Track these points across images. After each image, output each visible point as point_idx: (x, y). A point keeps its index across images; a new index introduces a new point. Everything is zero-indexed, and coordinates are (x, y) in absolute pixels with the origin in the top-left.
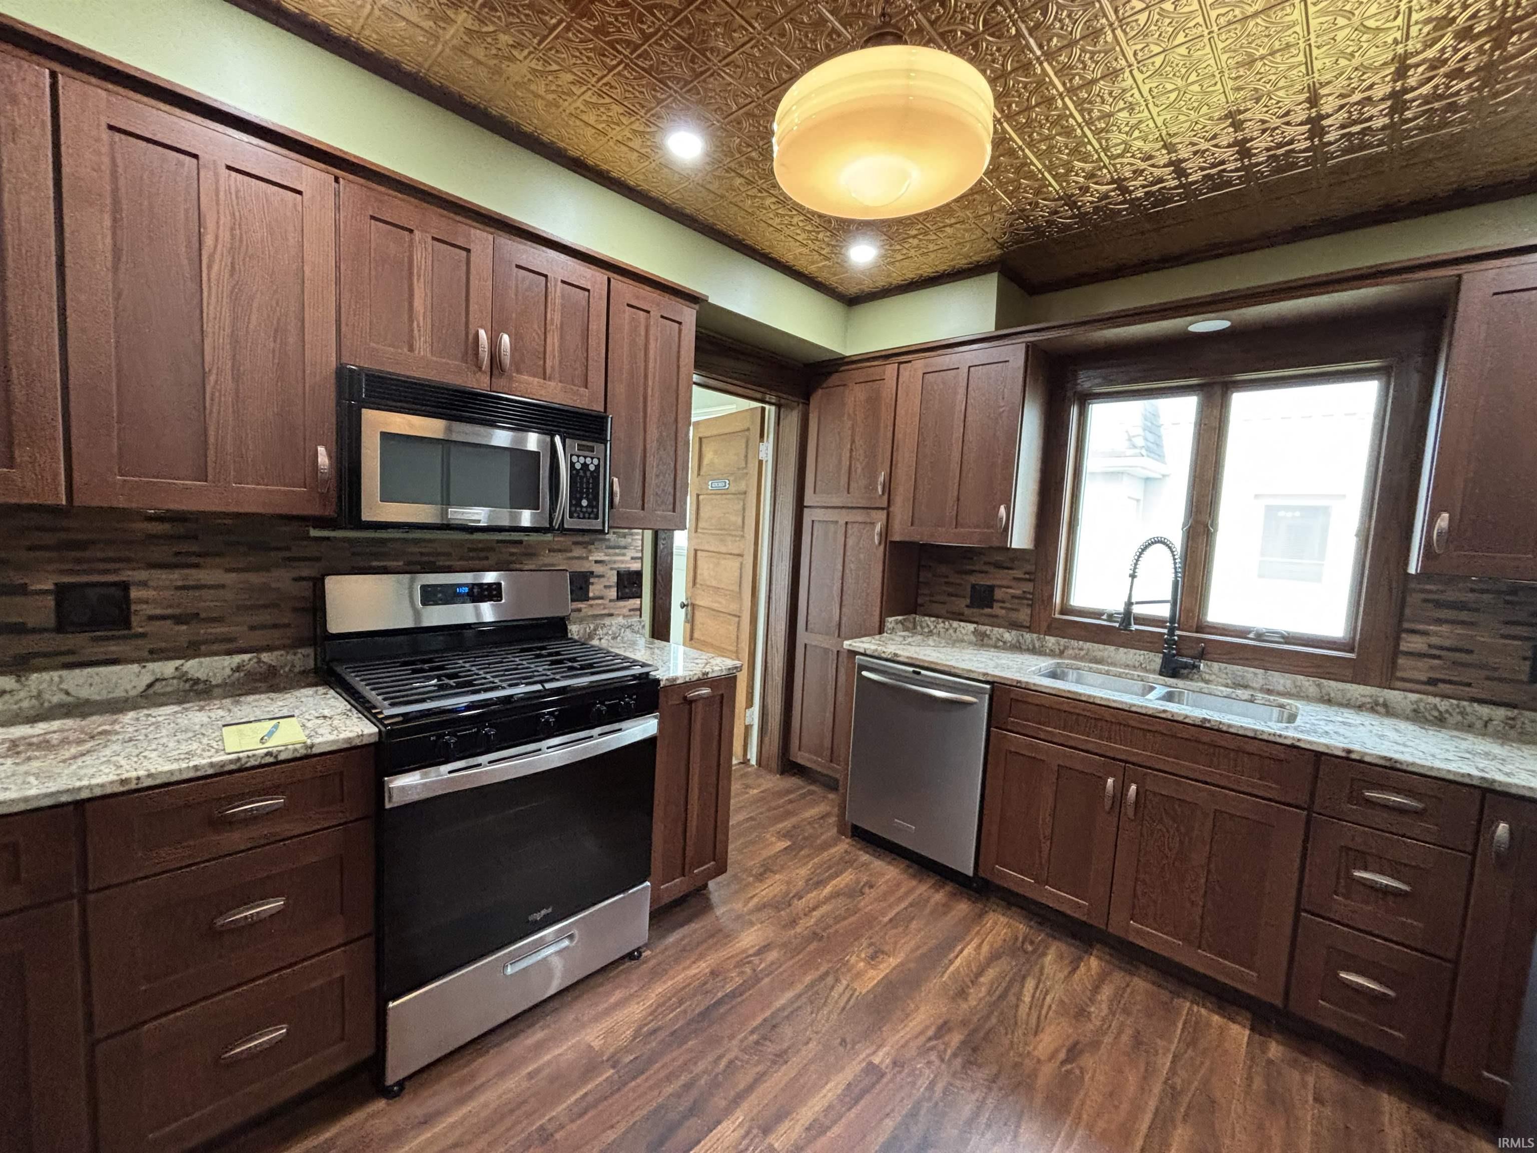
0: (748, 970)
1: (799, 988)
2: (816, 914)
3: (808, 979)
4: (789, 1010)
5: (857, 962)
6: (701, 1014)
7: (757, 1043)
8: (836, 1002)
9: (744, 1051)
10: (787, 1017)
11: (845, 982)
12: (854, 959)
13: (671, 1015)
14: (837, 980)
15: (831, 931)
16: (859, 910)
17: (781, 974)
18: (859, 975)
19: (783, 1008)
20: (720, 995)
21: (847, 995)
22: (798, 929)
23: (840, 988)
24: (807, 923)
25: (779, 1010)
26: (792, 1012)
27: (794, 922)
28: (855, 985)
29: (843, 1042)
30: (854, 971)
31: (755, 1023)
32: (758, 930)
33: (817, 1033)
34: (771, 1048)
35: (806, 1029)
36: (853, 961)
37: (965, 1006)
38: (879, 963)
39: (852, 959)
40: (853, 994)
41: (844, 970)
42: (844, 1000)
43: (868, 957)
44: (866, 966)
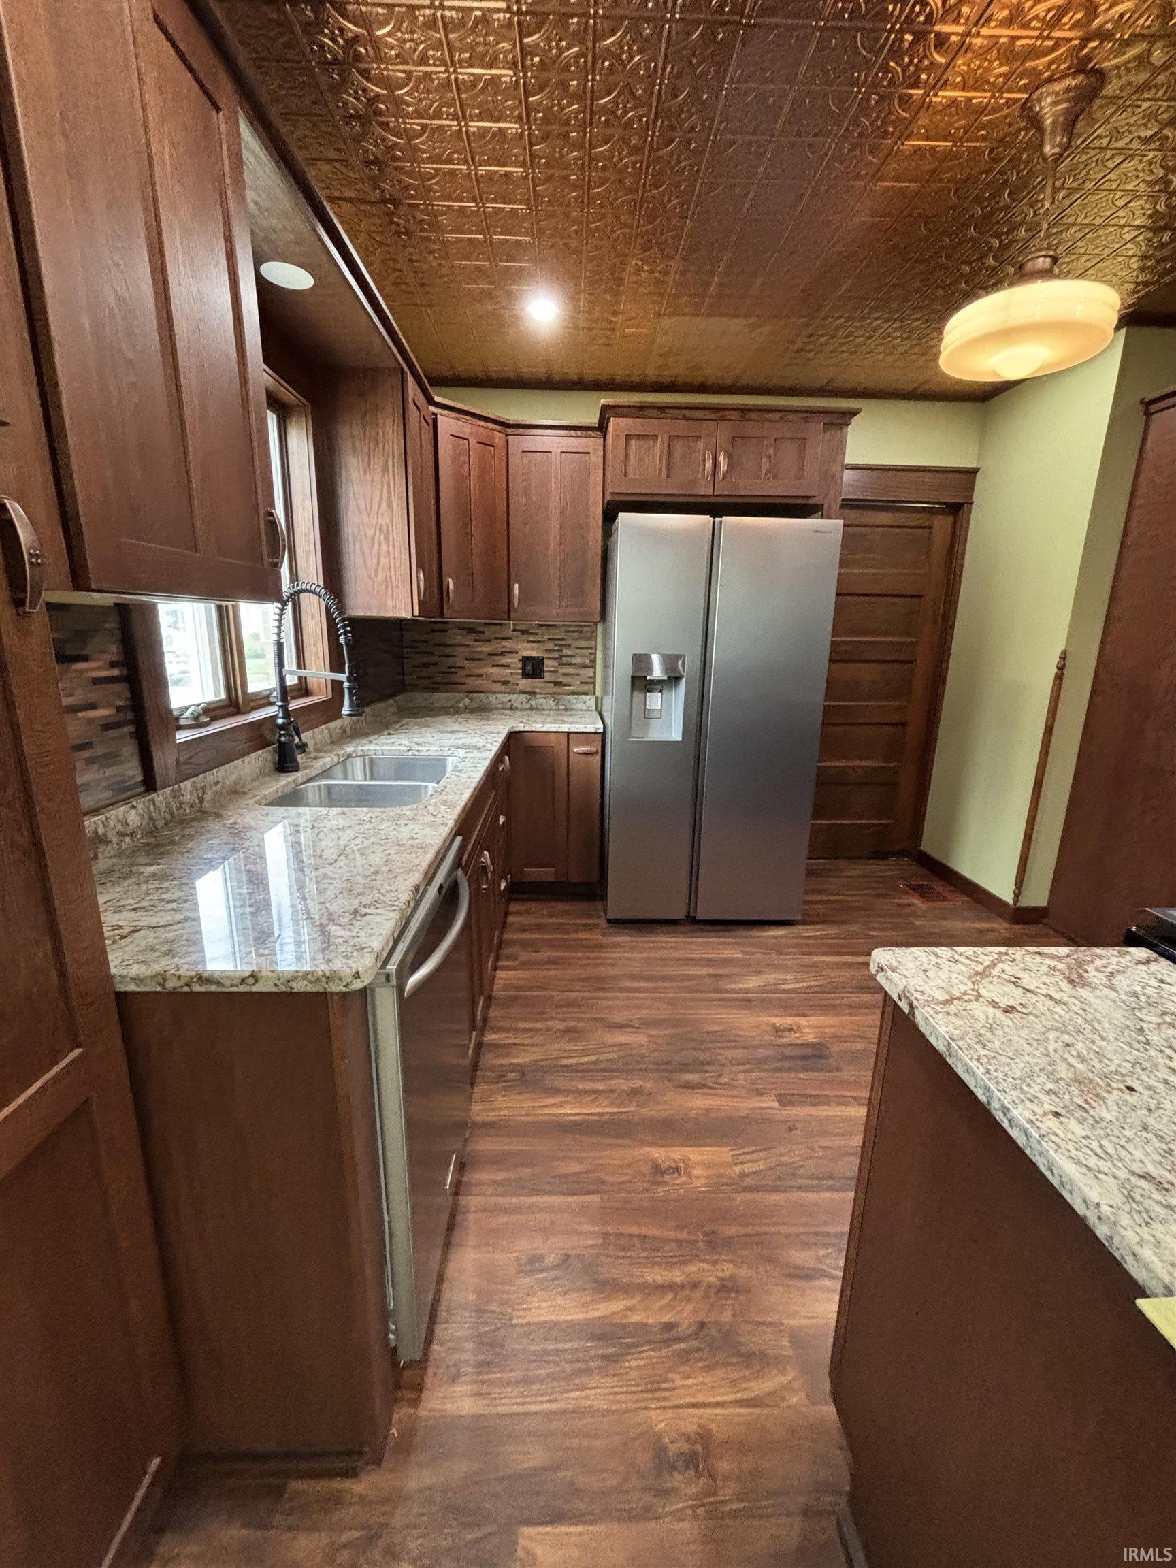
1: (795, 1196)
2: (677, 1276)
3: (776, 1198)
4: (823, 1183)
5: (698, 1178)
8: (765, 1159)
10: (831, 1178)
11: (738, 1169)
12: (698, 1183)
14: (743, 1175)
15: (683, 1235)
16: (606, 1235)
17: (805, 1225)
18: (710, 1165)
21: (741, 1158)
22: (728, 1269)
23: (748, 1168)
24: (708, 1272)
25: (837, 1190)
26: (823, 1179)
27: (726, 1288)
28: (729, 1159)
29: (791, 1129)
30: (710, 1172)
32: (793, 1315)
33: (812, 1149)
35: (821, 1157)
36: (703, 1181)
37: (648, 1085)
38: (675, 1161)
39: (700, 1184)
40: (740, 1154)
41: (723, 1180)
42: (755, 1156)
43: (679, 1174)
44: (694, 1168)
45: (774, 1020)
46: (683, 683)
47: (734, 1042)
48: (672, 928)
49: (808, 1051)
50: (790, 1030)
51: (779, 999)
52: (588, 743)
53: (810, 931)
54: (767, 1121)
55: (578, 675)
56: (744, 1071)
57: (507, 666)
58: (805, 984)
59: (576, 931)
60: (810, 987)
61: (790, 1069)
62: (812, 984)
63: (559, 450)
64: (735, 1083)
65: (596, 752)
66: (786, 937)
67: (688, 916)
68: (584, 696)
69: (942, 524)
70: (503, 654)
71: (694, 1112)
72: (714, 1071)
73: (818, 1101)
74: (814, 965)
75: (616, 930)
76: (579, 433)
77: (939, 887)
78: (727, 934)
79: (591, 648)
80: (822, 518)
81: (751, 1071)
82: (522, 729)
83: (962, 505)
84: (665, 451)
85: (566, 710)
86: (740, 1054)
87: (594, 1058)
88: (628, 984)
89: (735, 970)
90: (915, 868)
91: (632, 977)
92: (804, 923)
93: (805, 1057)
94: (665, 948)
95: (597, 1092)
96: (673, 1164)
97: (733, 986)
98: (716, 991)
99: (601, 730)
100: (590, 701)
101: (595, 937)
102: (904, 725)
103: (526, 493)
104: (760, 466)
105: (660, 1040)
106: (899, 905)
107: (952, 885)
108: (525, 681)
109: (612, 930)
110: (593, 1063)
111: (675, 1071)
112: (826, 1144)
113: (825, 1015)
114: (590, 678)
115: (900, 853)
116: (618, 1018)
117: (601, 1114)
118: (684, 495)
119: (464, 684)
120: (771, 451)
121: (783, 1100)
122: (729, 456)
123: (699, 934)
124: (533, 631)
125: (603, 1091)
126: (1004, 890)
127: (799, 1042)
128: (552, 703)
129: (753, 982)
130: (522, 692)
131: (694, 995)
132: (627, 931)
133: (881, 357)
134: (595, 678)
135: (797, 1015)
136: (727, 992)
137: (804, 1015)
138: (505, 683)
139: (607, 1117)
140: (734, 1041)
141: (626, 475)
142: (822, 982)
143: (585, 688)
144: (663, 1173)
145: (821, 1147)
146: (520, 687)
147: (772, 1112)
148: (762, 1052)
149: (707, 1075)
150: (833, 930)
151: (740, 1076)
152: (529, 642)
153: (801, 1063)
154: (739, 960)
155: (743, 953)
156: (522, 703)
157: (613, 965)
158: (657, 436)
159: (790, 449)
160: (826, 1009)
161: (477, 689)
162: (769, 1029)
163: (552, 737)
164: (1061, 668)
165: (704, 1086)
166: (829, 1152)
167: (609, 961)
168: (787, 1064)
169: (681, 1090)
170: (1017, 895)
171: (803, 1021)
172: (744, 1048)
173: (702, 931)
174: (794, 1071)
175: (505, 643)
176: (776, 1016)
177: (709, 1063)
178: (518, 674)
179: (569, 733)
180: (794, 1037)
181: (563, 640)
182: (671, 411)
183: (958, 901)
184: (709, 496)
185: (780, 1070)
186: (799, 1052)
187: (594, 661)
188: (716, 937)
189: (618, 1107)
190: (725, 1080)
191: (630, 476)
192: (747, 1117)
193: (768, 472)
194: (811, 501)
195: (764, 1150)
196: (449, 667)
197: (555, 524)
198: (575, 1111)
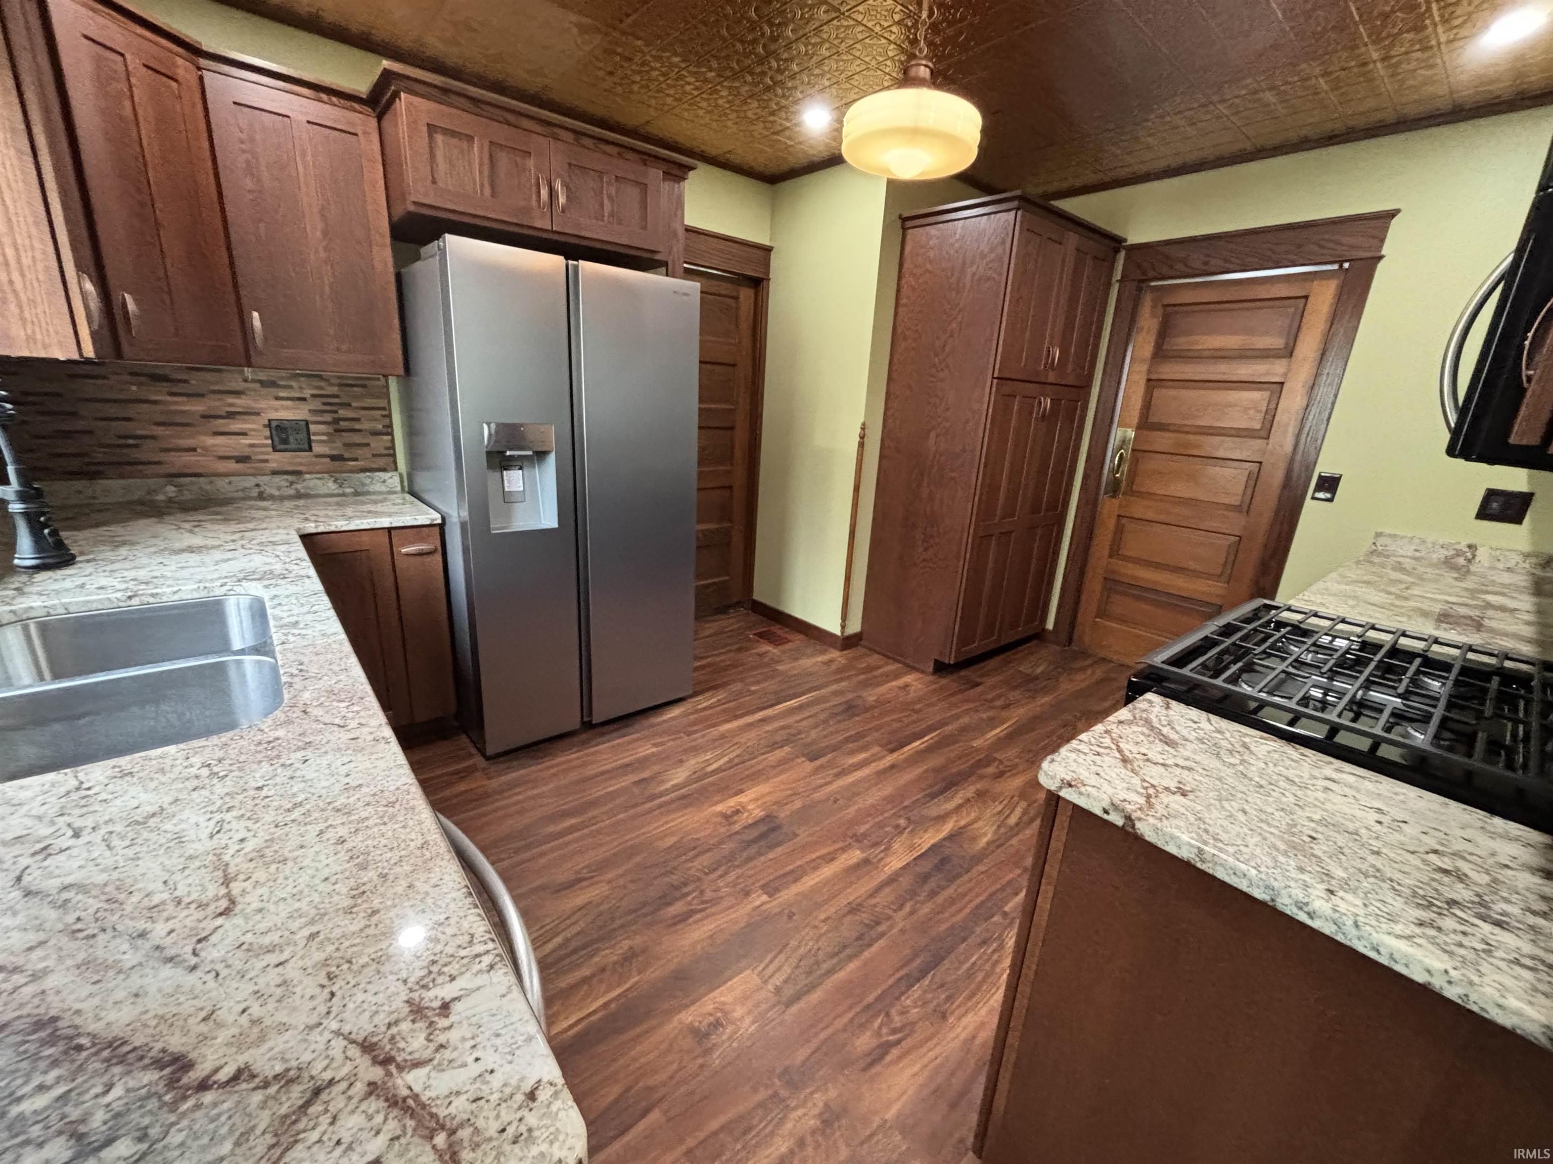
0: (897, 1021)
4: (842, 956)
5: (741, 1019)
6: (943, 959)
7: (878, 923)
8: (787, 960)
9: (889, 918)
10: (845, 947)
11: (770, 987)
12: (745, 1025)
13: (973, 959)
14: (778, 990)
15: (762, 1095)
17: (851, 1007)
18: (744, 998)
19: (850, 958)
20: (926, 981)
22: (819, 1101)
23: (778, 980)
25: (855, 957)
26: (840, 952)
27: (828, 1123)
28: (758, 981)
29: (790, 916)
30: (750, 1004)
31: (882, 942)
32: (888, 1105)
33: (815, 927)
34: (865, 917)
35: (827, 931)
36: (748, 1021)
37: (638, 941)
38: (711, 1015)
39: (748, 1026)
40: (764, 969)
41: (764, 1007)
42: (776, 963)
43: (722, 1025)
44: (734, 1011)
45: (719, 808)
46: (552, 459)
47: (696, 849)
48: (567, 741)
49: (763, 828)
50: (737, 812)
51: (712, 784)
52: (422, 540)
53: (704, 701)
54: (768, 918)
55: (368, 445)
56: (721, 876)
57: (244, 434)
58: (726, 759)
59: (450, 784)
60: (731, 760)
61: (760, 854)
62: (731, 756)
63: (305, 119)
64: (720, 894)
65: (435, 551)
66: (686, 715)
67: (583, 723)
68: (381, 474)
69: (746, 294)
70: (231, 415)
71: (699, 947)
72: (694, 891)
73: (796, 876)
74: (723, 737)
75: (502, 766)
76: (334, 99)
77: (777, 629)
78: (630, 730)
79: (384, 409)
80: (667, 275)
81: (726, 873)
82: (314, 531)
83: (763, 279)
84: (486, 161)
85: (356, 494)
86: (705, 860)
87: (558, 940)
88: (551, 829)
89: (656, 768)
90: (754, 617)
91: (553, 818)
92: (696, 694)
93: (763, 836)
94: (574, 768)
95: (585, 980)
96: (711, 1019)
97: (662, 788)
98: (653, 797)
99: (439, 521)
100: (392, 480)
101: (477, 783)
102: (730, 488)
103: (250, 169)
104: (602, 205)
105: (621, 882)
106: (758, 655)
107: (788, 627)
108: (278, 455)
109: (493, 769)
110: (561, 946)
111: (659, 910)
112: (823, 917)
113: (758, 784)
114: (388, 448)
115: (739, 604)
116: (563, 875)
117: (606, 1005)
118: (517, 224)
119: (158, 463)
120: (613, 190)
121: (771, 889)
122: (565, 185)
123: (600, 740)
124: (282, 383)
125: (593, 976)
126: (832, 625)
127: (750, 821)
128: (331, 486)
129: (679, 775)
130: (275, 473)
131: (632, 812)
132: (515, 763)
133: (701, 112)
134: (393, 447)
135: (736, 794)
136: (662, 795)
137: (741, 791)
138: (242, 459)
139: (613, 1006)
140: (694, 848)
141: (434, 182)
142: (738, 752)
143: (381, 462)
144: (707, 1035)
145: (824, 921)
146: (273, 465)
147: (764, 908)
148: (727, 847)
149: (689, 898)
150: (721, 695)
151: (721, 883)
152: (277, 398)
153: (763, 843)
154: (653, 755)
155: (655, 745)
156: (279, 488)
157: (520, 812)
158: (470, 138)
159: (633, 192)
160: (755, 777)
161: (187, 471)
162: (719, 819)
163: (365, 538)
164: (862, 437)
165: (693, 912)
166: (830, 921)
167: (512, 810)
168: (753, 850)
169: (673, 929)
170: (843, 627)
171: (742, 798)
172: (709, 850)
173: (603, 734)
174: (762, 855)
175: (231, 400)
176: (717, 803)
177: (685, 884)
178: (266, 446)
179: (390, 530)
180: (744, 819)
181: (337, 396)
182: (489, 108)
183: (798, 640)
184: (546, 231)
185: (750, 859)
186: (754, 833)
187: (390, 426)
188: (619, 738)
189: (619, 985)
190: (708, 895)
191: (440, 184)
192: (749, 925)
193: (611, 215)
194: (658, 257)
195: (780, 952)
196: (120, 437)
197: (314, 229)
198: (571, 1021)
